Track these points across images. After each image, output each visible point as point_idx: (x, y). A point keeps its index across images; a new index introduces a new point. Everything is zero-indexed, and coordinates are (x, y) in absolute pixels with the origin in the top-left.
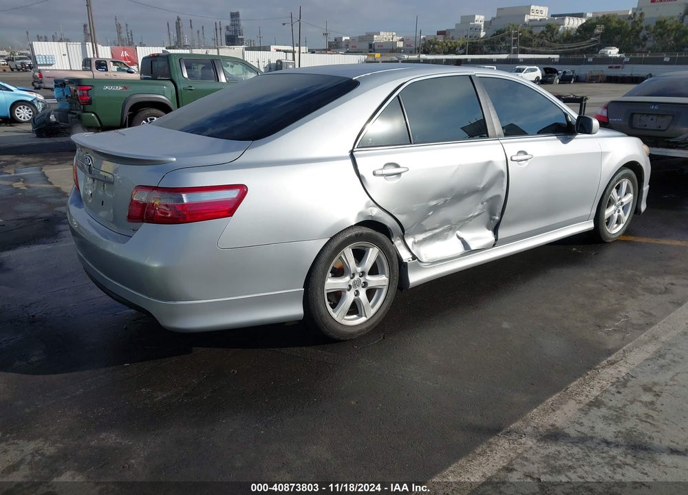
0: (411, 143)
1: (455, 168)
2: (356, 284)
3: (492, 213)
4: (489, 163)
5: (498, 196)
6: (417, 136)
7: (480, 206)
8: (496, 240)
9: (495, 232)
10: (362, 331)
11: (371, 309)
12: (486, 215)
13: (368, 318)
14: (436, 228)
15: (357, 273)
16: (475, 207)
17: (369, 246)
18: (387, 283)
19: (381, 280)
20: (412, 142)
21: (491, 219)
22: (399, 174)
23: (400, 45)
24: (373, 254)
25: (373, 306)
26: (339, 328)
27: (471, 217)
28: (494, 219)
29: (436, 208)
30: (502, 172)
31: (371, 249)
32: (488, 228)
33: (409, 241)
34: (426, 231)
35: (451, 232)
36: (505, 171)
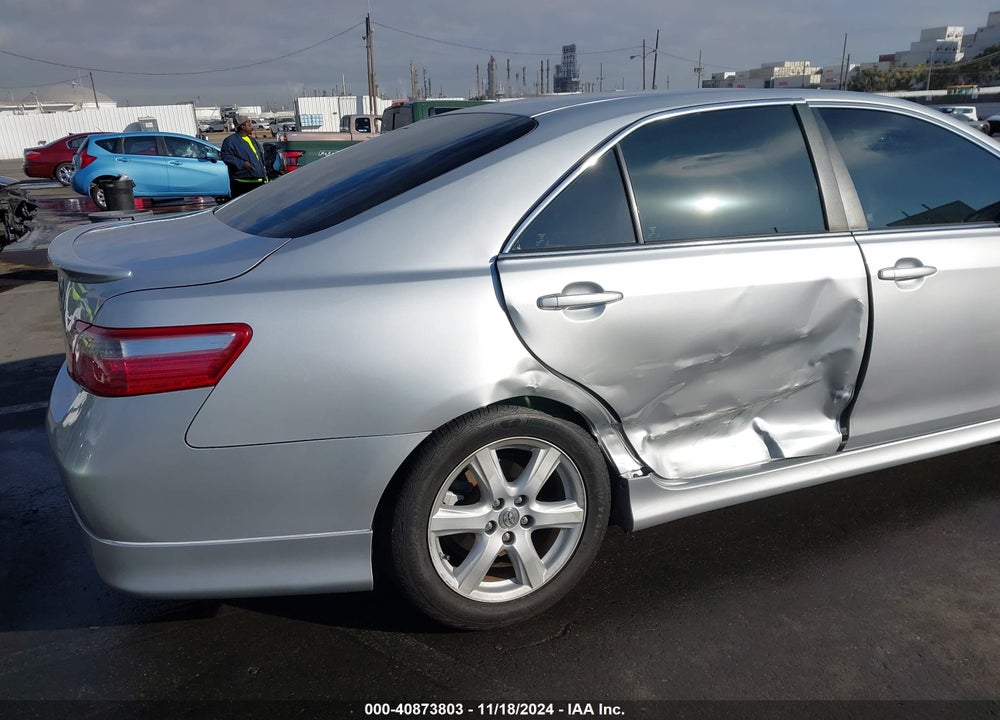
0: (637, 242)
1: (738, 295)
2: (506, 519)
3: (834, 382)
4: (826, 283)
5: (847, 352)
6: (653, 229)
7: (806, 369)
8: (845, 437)
9: (844, 421)
10: (519, 613)
11: (542, 572)
12: (821, 390)
13: (535, 588)
14: (700, 413)
15: (509, 497)
16: (793, 371)
17: (538, 444)
18: (581, 519)
19: (567, 512)
20: (642, 240)
21: (833, 396)
22: (599, 307)
23: (816, 79)
24: (546, 462)
25: (548, 565)
26: (463, 606)
27: (787, 390)
28: (839, 397)
29: (696, 373)
30: (855, 303)
31: (542, 452)
32: (828, 413)
33: (637, 437)
34: (673, 417)
35: (738, 421)
36: (864, 301)
